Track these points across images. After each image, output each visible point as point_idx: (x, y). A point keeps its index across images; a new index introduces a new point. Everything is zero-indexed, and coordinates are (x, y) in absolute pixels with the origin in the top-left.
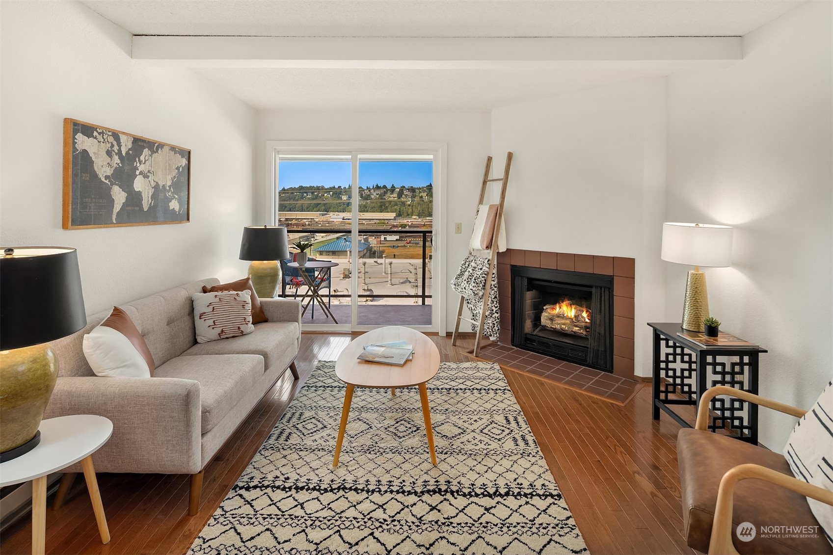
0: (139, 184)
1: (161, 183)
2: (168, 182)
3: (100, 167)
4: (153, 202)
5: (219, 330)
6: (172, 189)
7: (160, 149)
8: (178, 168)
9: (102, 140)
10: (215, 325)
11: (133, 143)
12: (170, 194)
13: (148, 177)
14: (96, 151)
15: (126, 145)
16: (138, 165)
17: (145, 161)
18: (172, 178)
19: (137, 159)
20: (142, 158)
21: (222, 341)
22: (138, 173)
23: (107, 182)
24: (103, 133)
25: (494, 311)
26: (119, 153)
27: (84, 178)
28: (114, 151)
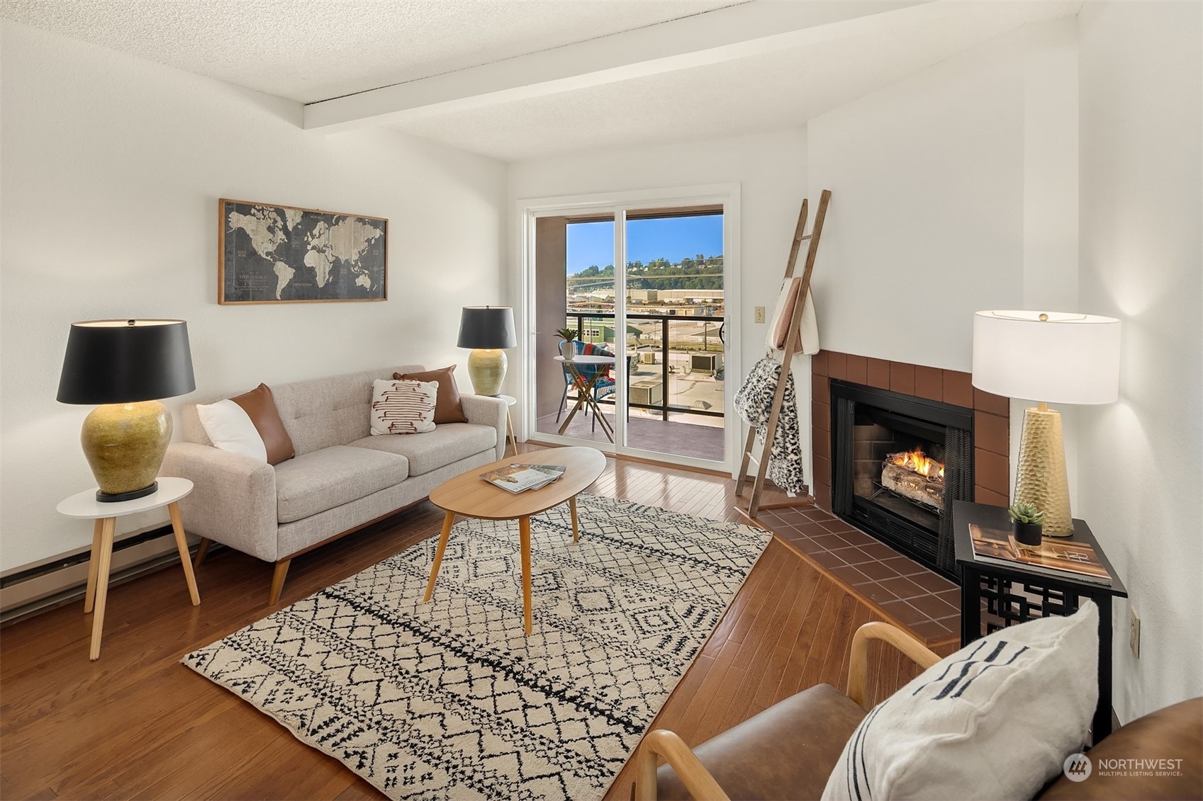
0: (310, 259)
1: (343, 258)
2: (353, 256)
3: (260, 244)
4: (331, 278)
5: (389, 423)
6: (359, 264)
7: (341, 221)
8: (369, 241)
9: (263, 217)
10: (385, 416)
11: (302, 217)
12: (356, 269)
13: (324, 252)
14: (255, 228)
15: (293, 220)
16: (310, 239)
17: (320, 235)
18: (359, 252)
19: (309, 234)
20: (316, 232)
21: (391, 436)
22: (309, 247)
23: (269, 258)
24: (263, 209)
25: (790, 450)
26: (285, 229)
27: (239, 255)
28: (277, 227)
